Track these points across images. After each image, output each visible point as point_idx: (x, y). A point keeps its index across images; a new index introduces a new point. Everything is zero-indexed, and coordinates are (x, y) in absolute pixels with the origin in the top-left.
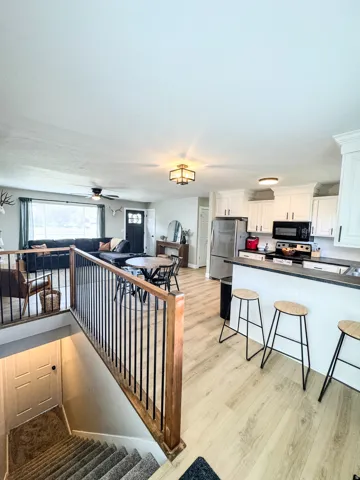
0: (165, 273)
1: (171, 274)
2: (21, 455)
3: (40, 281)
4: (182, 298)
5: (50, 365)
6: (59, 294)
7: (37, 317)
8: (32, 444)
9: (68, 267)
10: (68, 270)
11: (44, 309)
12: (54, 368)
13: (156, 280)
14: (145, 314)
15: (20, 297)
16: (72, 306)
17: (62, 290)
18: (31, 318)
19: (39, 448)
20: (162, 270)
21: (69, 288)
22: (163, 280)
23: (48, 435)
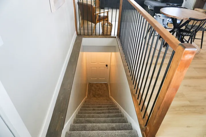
0: (192, 27)
1: (199, 28)
2: (91, 94)
3: (102, 15)
4: (193, 53)
5: (105, 64)
6: (111, 25)
7: (99, 36)
8: (95, 92)
9: (119, 8)
10: (118, 11)
11: (103, 32)
12: (107, 66)
13: (182, 30)
14: (162, 55)
15: (92, 22)
16: (117, 35)
17: (113, 23)
18: (96, 36)
19: (97, 95)
20: (190, 23)
21: (117, 23)
22: (189, 32)
23: (102, 92)
